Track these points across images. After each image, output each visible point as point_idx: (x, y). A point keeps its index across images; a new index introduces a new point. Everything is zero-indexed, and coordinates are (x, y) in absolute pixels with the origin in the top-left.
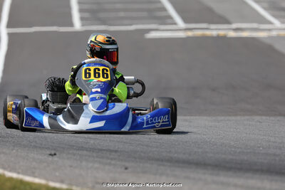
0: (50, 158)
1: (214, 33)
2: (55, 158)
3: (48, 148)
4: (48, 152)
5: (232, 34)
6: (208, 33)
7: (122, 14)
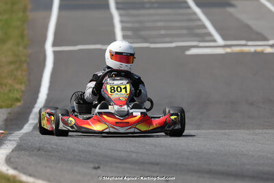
0: (94, 172)
1: (252, 49)
2: (99, 171)
3: (92, 162)
4: (92, 165)
5: (269, 50)
6: (246, 49)
7: (163, 32)
